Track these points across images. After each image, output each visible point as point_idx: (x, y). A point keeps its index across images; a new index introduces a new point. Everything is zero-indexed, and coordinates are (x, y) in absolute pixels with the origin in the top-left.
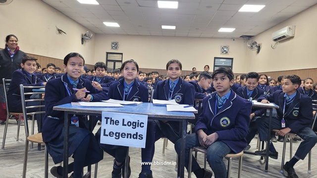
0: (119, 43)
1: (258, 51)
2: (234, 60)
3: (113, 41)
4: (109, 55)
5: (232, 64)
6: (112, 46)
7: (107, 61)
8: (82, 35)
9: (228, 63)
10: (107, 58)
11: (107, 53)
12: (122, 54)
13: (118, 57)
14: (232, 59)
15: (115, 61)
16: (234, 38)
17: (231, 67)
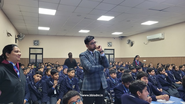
0: (40, 41)
1: (132, 45)
2: (115, 50)
3: (35, 39)
4: (31, 50)
5: (114, 53)
6: (34, 43)
7: (30, 54)
9: (111, 52)
10: (30, 52)
11: (30, 48)
12: (42, 49)
13: (39, 51)
14: (114, 50)
15: (36, 54)
16: (114, 38)
17: (113, 54)
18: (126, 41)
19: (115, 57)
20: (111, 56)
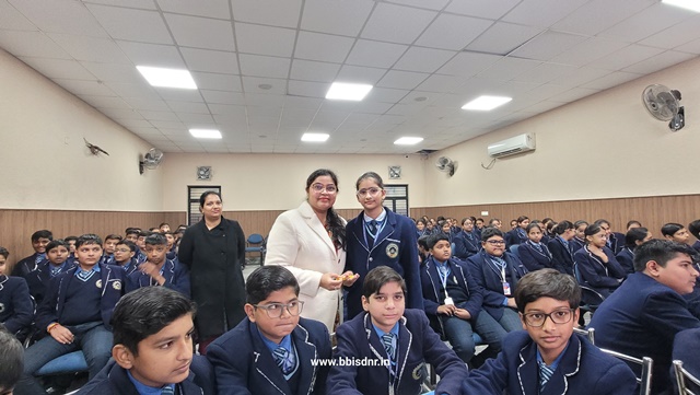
0: (213, 169)
1: (452, 172)
2: (410, 188)
3: (201, 165)
4: (193, 191)
5: (407, 194)
6: (199, 174)
7: (190, 201)
8: (141, 156)
9: (401, 192)
10: (189, 197)
11: (190, 187)
12: (219, 188)
14: (406, 186)
16: (406, 154)
17: (406, 198)
18: (436, 162)
19: (410, 206)
20: (400, 204)
